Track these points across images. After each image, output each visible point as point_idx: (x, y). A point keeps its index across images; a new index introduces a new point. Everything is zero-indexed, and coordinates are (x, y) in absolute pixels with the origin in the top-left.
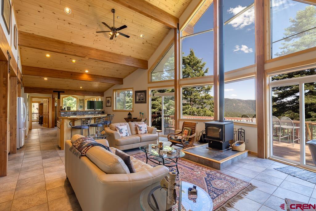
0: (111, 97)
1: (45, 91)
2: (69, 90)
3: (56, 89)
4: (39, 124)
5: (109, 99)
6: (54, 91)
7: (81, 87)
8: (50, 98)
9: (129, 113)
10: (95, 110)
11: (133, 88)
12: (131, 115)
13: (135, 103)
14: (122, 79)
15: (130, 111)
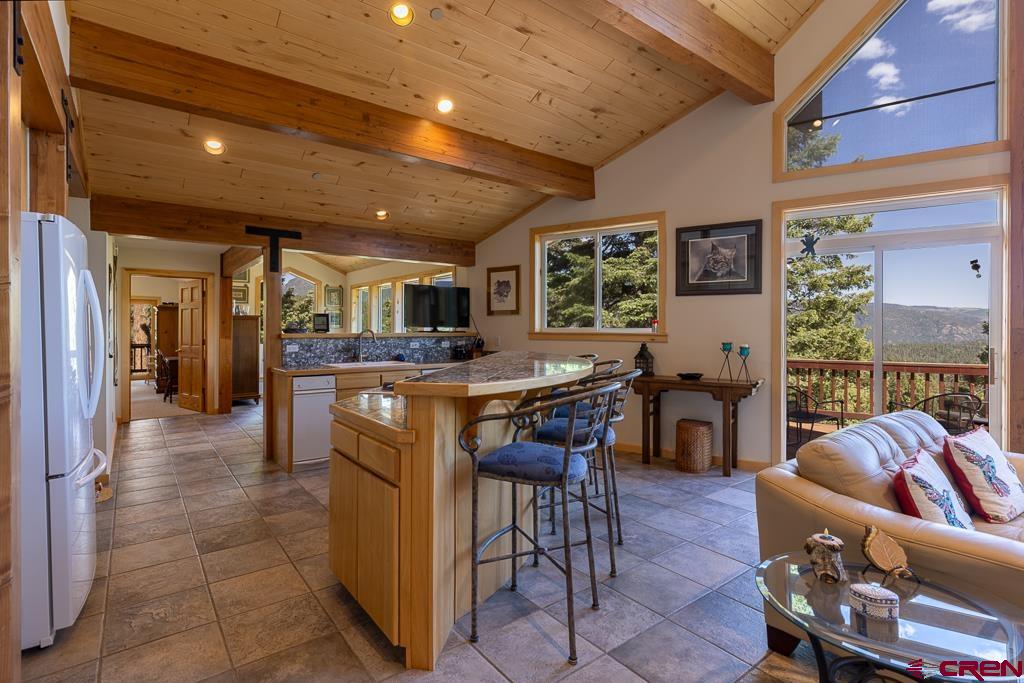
0: (517, 268)
1: (201, 227)
2: (322, 226)
3: (261, 218)
4: (158, 392)
5: (510, 276)
6: (251, 230)
7: (382, 214)
8: (213, 274)
9: (644, 347)
10: (435, 330)
11: (659, 215)
12: (652, 358)
13: (678, 294)
14: (590, 170)
15: (644, 339)
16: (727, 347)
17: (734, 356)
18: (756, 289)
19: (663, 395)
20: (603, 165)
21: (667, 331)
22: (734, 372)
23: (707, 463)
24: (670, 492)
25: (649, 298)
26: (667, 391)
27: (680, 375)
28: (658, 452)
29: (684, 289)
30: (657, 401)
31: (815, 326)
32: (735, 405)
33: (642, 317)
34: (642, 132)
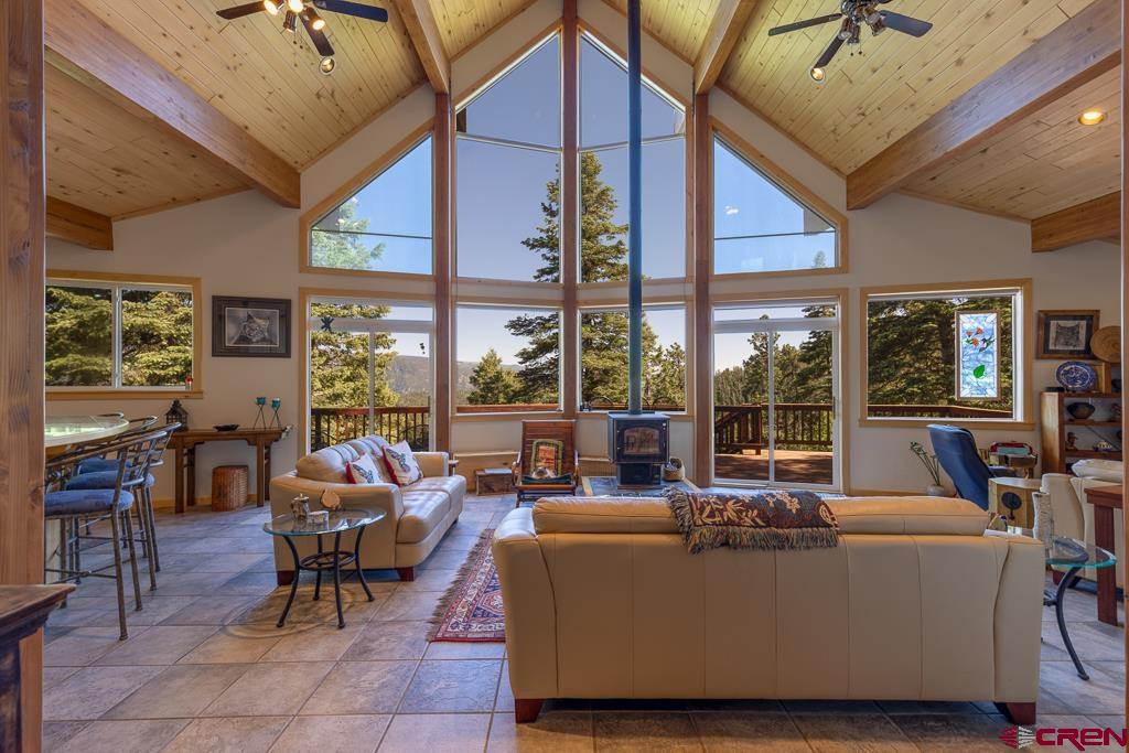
9: (176, 403)
11: (195, 281)
12: (186, 413)
13: (215, 354)
14: (107, 220)
15: (177, 397)
16: (261, 401)
17: (268, 409)
18: (287, 354)
19: (197, 446)
20: (123, 219)
21: (203, 388)
22: (267, 421)
23: (242, 500)
24: (206, 528)
25: (179, 351)
26: (202, 443)
27: (217, 428)
28: (192, 501)
29: (220, 350)
30: (192, 452)
31: (349, 379)
32: (268, 447)
33: (170, 371)
34: (174, 199)
